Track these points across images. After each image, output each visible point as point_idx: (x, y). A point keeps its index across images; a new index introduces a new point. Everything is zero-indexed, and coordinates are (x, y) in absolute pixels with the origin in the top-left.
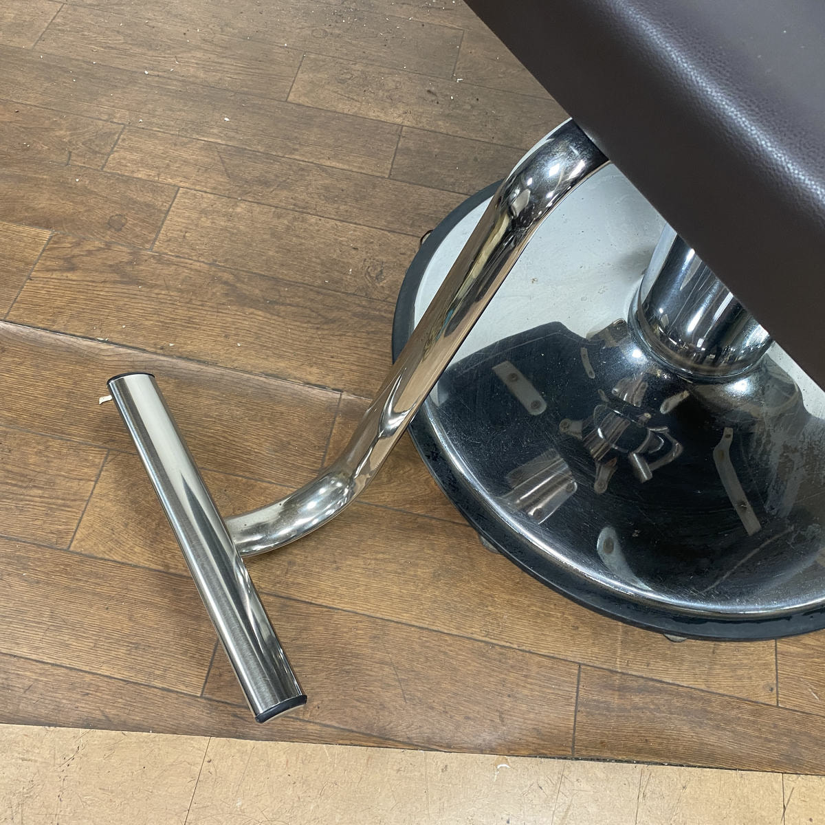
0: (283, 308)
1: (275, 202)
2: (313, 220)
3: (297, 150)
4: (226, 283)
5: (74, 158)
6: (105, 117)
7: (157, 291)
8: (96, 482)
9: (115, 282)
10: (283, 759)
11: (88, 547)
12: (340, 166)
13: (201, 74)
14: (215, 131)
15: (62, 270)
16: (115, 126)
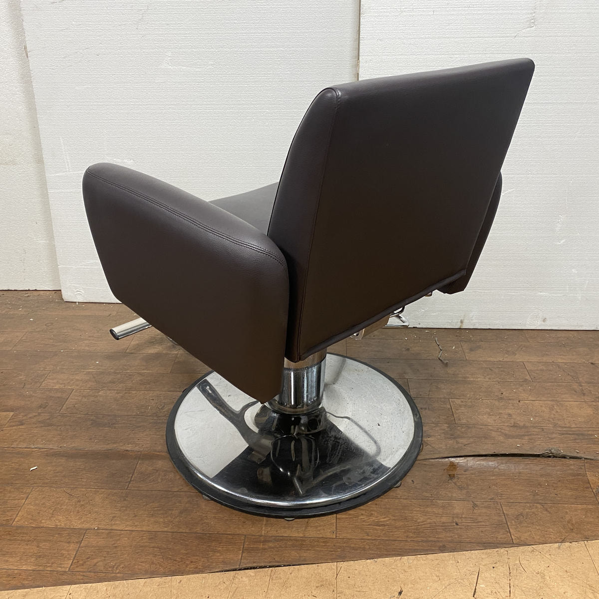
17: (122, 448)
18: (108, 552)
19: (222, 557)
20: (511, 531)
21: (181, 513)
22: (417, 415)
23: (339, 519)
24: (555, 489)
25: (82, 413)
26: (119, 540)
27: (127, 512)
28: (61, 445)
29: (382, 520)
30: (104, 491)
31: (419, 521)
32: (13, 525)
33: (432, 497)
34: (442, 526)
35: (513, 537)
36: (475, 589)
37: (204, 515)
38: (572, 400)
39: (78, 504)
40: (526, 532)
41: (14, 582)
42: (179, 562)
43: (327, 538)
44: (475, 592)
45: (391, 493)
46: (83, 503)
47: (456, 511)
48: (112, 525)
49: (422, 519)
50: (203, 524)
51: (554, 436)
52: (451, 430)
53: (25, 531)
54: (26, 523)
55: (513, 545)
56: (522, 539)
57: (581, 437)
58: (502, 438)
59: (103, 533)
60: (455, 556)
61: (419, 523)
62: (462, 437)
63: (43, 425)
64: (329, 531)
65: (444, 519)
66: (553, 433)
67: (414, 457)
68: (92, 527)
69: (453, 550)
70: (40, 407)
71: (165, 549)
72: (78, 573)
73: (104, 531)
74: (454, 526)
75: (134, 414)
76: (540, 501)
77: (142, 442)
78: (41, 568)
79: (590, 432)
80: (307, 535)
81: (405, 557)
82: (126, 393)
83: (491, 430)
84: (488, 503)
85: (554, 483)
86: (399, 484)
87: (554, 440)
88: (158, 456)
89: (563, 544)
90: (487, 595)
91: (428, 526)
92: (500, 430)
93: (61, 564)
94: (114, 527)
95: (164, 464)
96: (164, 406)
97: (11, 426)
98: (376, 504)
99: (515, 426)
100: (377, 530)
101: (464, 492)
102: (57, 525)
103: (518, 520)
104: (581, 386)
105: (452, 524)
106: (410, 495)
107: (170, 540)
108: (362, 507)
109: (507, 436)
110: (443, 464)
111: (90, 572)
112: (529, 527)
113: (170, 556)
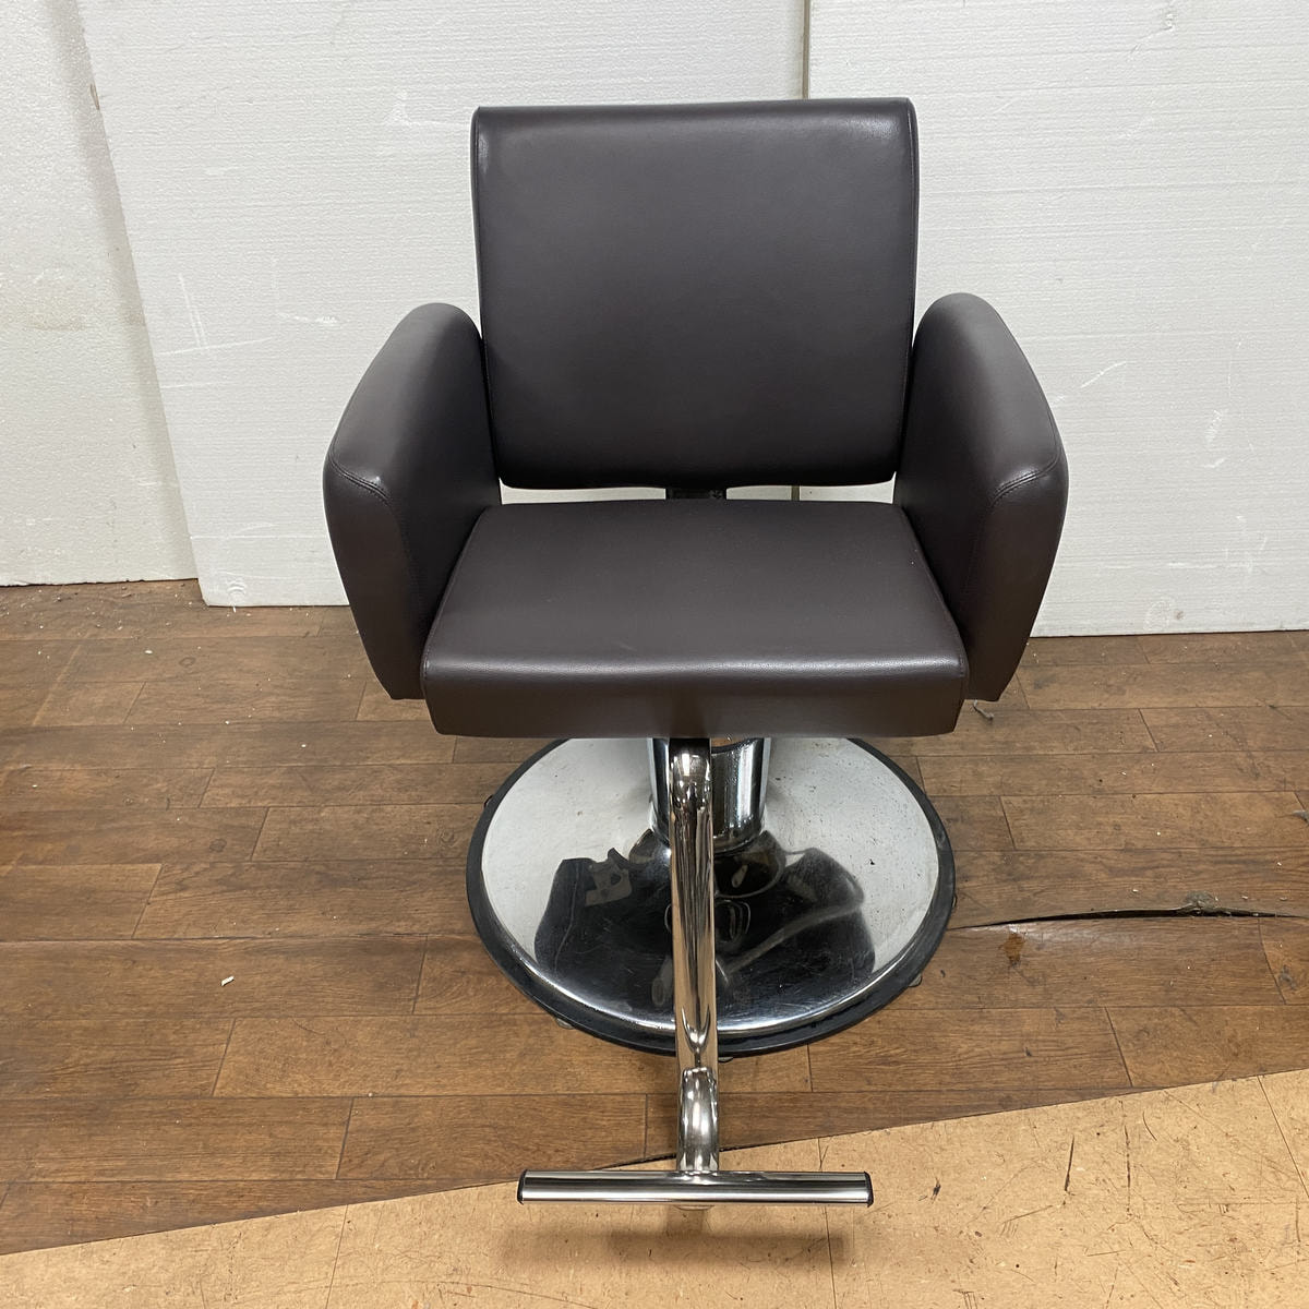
0: (370, 882)
1: (355, 802)
2: (389, 808)
3: (368, 758)
4: (318, 873)
5: (172, 803)
6: (195, 765)
7: (259, 891)
8: (227, 1044)
9: (223, 891)
10: (409, 1208)
11: (228, 1091)
12: (409, 762)
13: (276, 714)
14: (295, 757)
15: (176, 892)
16: (205, 771)
17: (389, 929)
18: (401, 1139)
19: (610, 1139)
20: (1127, 1063)
21: (522, 1055)
22: (941, 836)
23: (814, 1054)
24: (1204, 977)
25: (296, 859)
26: (417, 1115)
27: (420, 1061)
28: (270, 930)
29: (892, 1052)
30: (370, 1021)
31: (960, 1050)
32: (215, 1095)
33: (981, 1003)
34: (1002, 1060)
35: (1130, 1073)
36: (1068, 1176)
37: (566, 1058)
38: (1234, 788)
39: (328, 1048)
40: (1153, 1065)
41: (241, 1205)
42: (534, 1152)
43: (794, 1093)
44: (1068, 1181)
45: (904, 999)
46: (336, 1047)
47: (1026, 1029)
48: (399, 1087)
49: (965, 1047)
50: (566, 1075)
51: (1202, 867)
52: (1007, 864)
53: (240, 1107)
54: (239, 1091)
55: (1132, 1090)
56: (1147, 1077)
57: (1252, 868)
58: (1103, 875)
59: (384, 1103)
60: (1030, 1116)
61: (959, 1055)
62: (1029, 878)
63: (225, 888)
64: (798, 1078)
65: (1004, 1046)
66: (1199, 862)
67: (941, 926)
68: (362, 1092)
69: (1027, 1104)
70: (212, 849)
71: (504, 1128)
72: (354, 1183)
73: (385, 1099)
74: (1024, 1057)
75: (398, 855)
76: (1178, 1002)
77: (423, 916)
78: (286, 1176)
79: (1268, 857)
80: (759, 1088)
81: (941, 1123)
82: (373, 811)
83: (1082, 860)
84: (1083, 1010)
85: (1204, 965)
86: (918, 979)
87: (1203, 876)
88: (459, 943)
89: (1220, 1083)
90: (1087, 1186)
91: (977, 1059)
92: (1099, 859)
93: (321, 1166)
94: (403, 1091)
95: (475, 958)
96: (453, 837)
97: (163, 894)
98: (879, 1022)
99: (1130, 850)
100: (885, 1073)
101: (1040, 989)
102: (296, 1093)
103: (1138, 1040)
104: (1251, 757)
105: (1021, 1055)
106: (940, 1000)
107: (511, 1110)
108: (852, 1030)
109: (1113, 872)
110: (998, 936)
111: (376, 1179)
112: (1159, 1053)
113: (516, 1142)
